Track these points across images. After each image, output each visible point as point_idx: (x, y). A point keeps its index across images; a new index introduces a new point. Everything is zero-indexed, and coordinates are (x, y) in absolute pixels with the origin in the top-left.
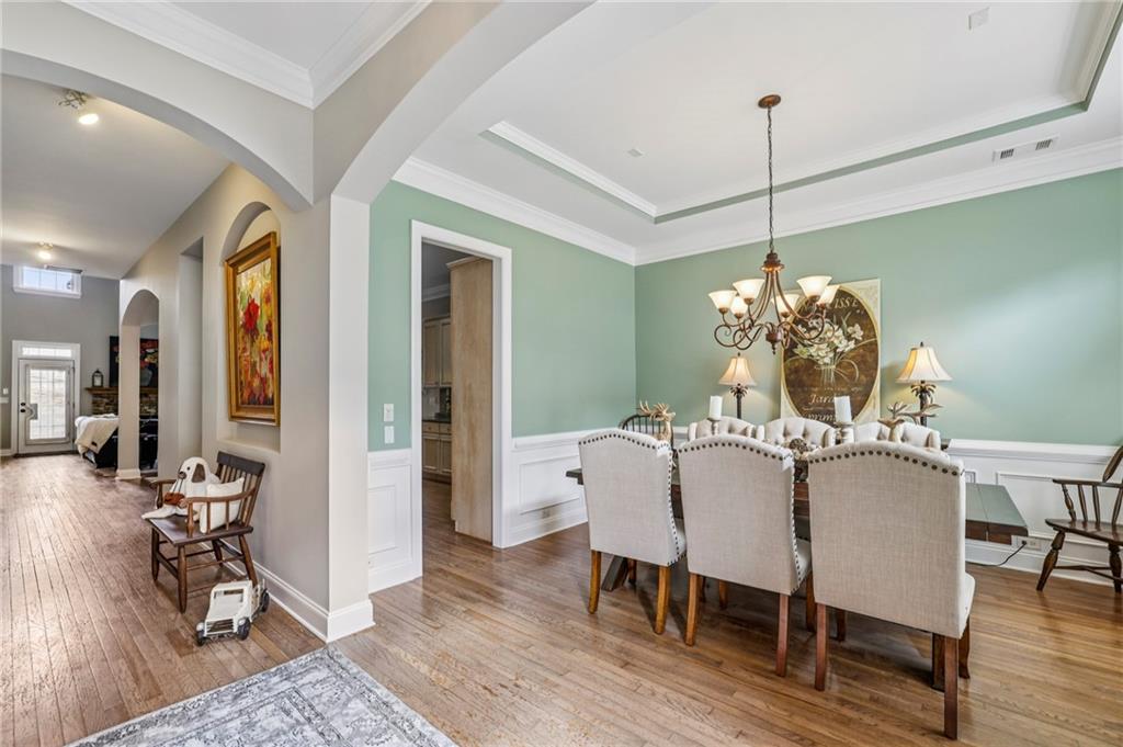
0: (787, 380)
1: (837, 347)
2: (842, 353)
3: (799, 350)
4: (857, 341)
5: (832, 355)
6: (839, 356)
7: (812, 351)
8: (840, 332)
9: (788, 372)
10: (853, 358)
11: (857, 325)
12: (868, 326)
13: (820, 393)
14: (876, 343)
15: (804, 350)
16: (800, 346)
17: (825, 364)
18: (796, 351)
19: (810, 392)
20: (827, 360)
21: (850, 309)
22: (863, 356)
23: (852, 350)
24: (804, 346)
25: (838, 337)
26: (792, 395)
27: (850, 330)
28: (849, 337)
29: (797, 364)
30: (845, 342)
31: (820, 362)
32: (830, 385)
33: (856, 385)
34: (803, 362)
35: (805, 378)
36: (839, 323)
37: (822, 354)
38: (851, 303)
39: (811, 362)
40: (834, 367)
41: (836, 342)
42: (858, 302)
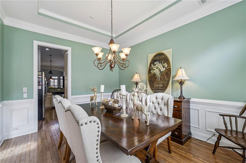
0: (149, 80)
1: (161, 70)
2: (162, 71)
3: (152, 71)
4: (166, 68)
5: (159, 72)
6: (161, 72)
7: (155, 71)
8: (161, 66)
9: (149, 78)
10: (164, 73)
11: (166, 63)
12: (169, 64)
13: (156, 84)
14: (170, 68)
15: (153, 71)
16: (152, 70)
17: (158, 75)
18: (151, 72)
19: (154, 83)
20: (158, 74)
21: (164, 58)
22: (167, 72)
23: (164, 71)
24: (153, 70)
25: (161, 67)
26: (150, 84)
27: (164, 65)
28: (164, 67)
29: (151, 75)
30: (163, 68)
31: (157, 75)
32: (159, 81)
33: (165, 81)
34: (152, 74)
35: (153, 79)
36: (161, 63)
37: (157, 72)
38: (164, 57)
39: (155, 75)
40: (160, 76)
41: (161, 68)
42: (166, 56)
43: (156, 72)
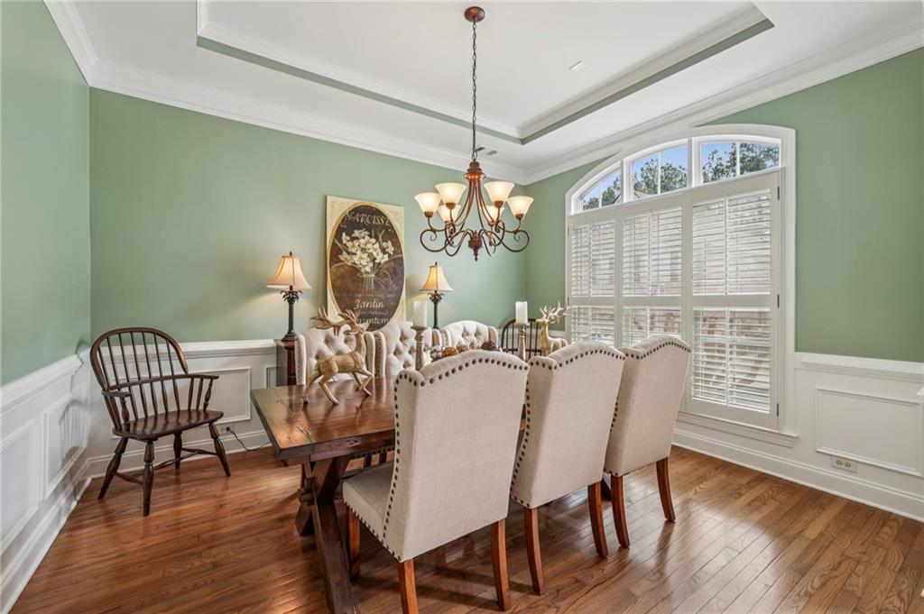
0: (333, 285)
1: (375, 259)
2: (379, 264)
3: (344, 256)
4: (390, 255)
5: (371, 265)
6: (377, 267)
7: (356, 259)
8: (377, 246)
9: (334, 277)
10: (387, 269)
11: (389, 242)
12: (397, 244)
13: (363, 299)
14: (401, 259)
15: (349, 257)
16: (344, 253)
17: (367, 273)
18: (342, 258)
19: (354, 298)
20: (368, 269)
21: (384, 227)
22: (394, 268)
23: (386, 263)
24: (349, 253)
25: (375, 250)
26: (339, 300)
27: (384, 244)
28: (384, 251)
29: (342, 270)
30: (381, 254)
31: (362, 271)
32: (370, 292)
33: (390, 292)
34: (347, 268)
35: (349, 284)
36: (376, 237)
37: (364, 262)
38: (385, 222)
39: (355, 270)
40: (373, 275)
41: (375, 253)
42: (390, 223)
43: (361, 260)
